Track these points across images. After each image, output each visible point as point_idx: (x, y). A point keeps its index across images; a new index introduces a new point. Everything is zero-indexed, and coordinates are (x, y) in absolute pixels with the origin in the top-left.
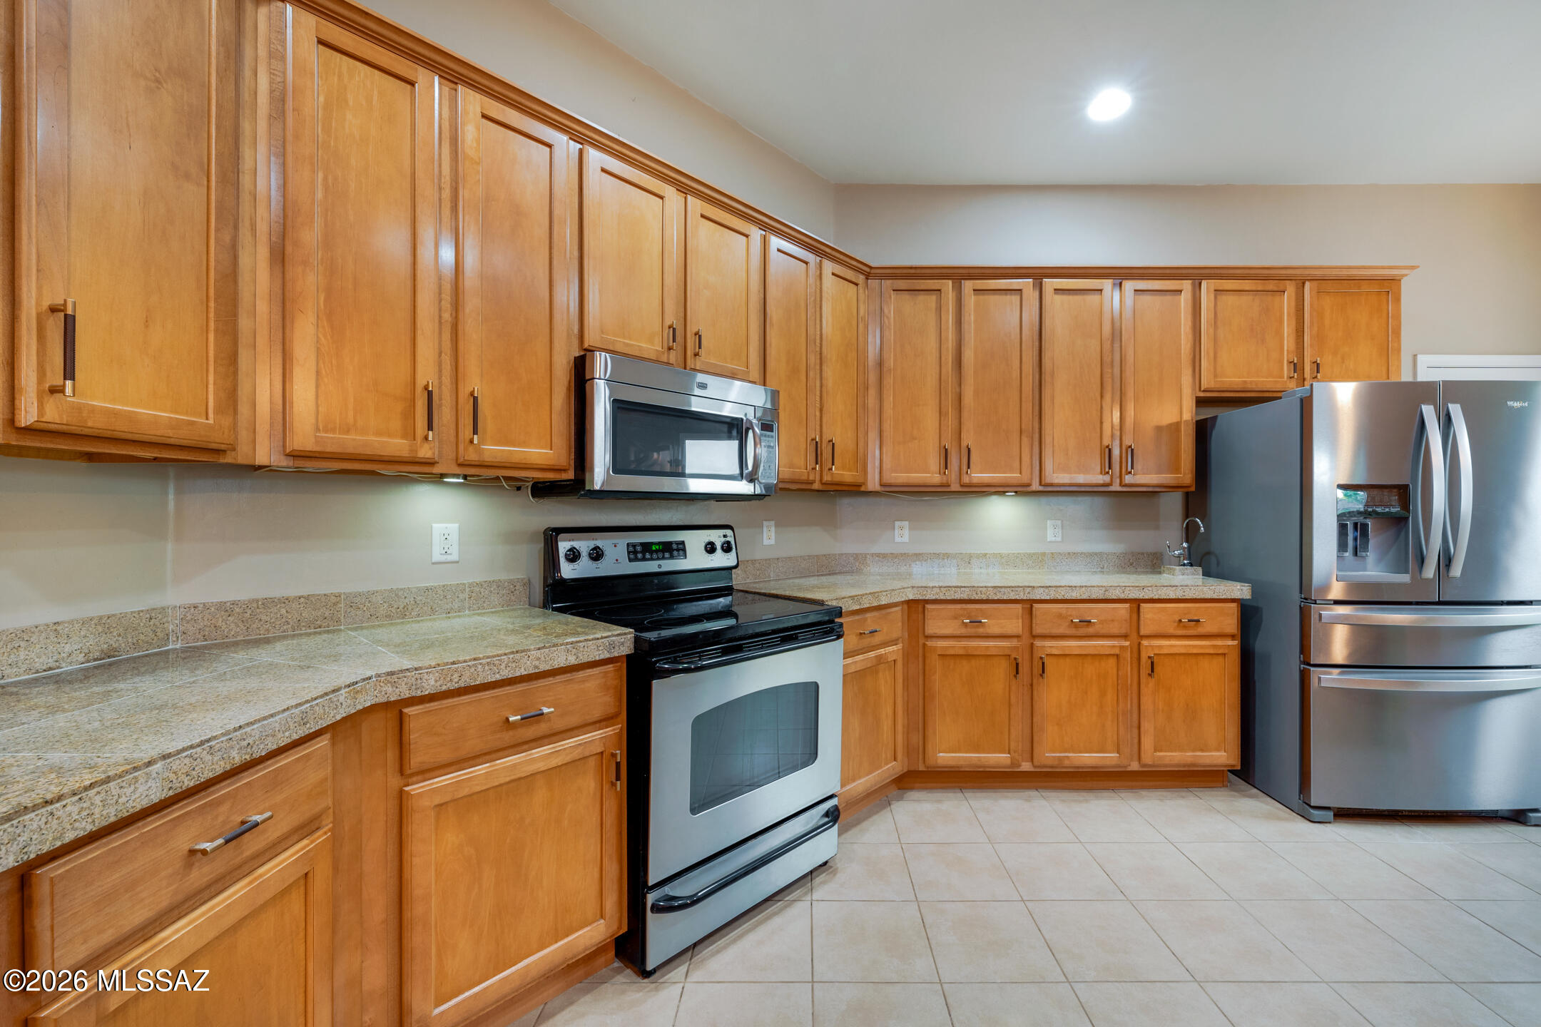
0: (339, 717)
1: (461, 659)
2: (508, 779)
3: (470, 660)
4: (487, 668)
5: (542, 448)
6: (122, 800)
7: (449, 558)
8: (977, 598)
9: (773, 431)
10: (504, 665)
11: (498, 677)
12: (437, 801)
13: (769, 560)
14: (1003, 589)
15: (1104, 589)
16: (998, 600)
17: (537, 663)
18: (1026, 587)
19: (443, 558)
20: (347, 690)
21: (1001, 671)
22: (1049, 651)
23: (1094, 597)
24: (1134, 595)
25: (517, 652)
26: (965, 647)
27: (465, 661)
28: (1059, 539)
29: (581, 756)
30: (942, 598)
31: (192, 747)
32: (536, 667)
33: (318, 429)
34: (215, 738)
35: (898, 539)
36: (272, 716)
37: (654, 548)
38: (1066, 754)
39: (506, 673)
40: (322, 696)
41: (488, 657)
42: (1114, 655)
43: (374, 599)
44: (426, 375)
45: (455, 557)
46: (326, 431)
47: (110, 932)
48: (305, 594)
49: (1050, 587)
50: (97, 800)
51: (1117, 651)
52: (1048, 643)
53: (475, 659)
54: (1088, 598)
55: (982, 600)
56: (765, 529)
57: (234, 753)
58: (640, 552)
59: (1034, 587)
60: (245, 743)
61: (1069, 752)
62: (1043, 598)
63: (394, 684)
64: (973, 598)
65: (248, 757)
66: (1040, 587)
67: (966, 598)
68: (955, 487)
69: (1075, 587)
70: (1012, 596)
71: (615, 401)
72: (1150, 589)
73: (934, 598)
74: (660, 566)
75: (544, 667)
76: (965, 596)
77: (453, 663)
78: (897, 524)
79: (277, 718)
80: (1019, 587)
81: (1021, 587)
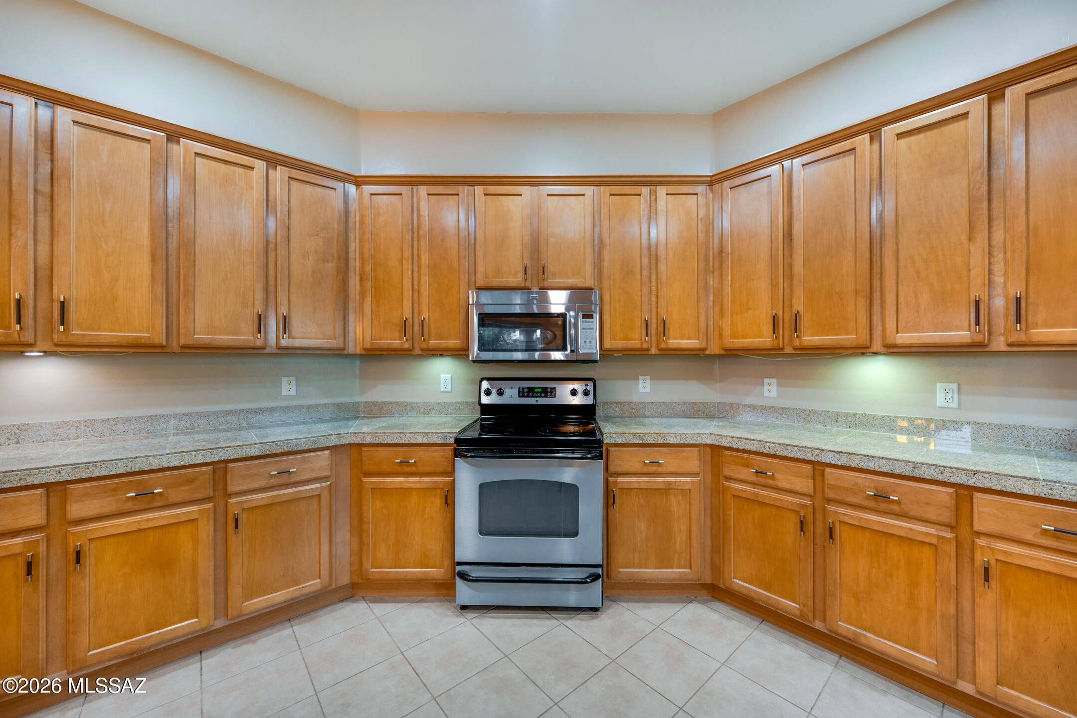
0: (331, 445)
1: (379, 432)
2: (399, 487)
3: (382, 433)
4: (389, 437)
5: (455, 340)
6: (247, 452)
7: (447, 390)
8: (765, 452)
9: (593, 318)
10: (395, 437)
11: (393, 442)
12: (371, 486)
13: (644, 403)
14: (790, 448)
15: (912, 465)
16: (785, 456)
17: (410, 439)
18: (814, 448)
19: (444, 390)
20: (335, 436)
21: (792, 524)
22: (842, 518)
23: (898, 471)
24: (958, 479)
25: (401, 433)
26: (755, 494)
27: (380, 433)
28: (955, 404)
29: (431, 487)
30: (735, 446)
31: (269, 442)
32: (409, 441)
33: (372, 340)
34: (278, 441)
35: (766, 394)
36: (300, 439)
37: (536, 391)
38: (864, 632)
39: (396, 441)
40: (323, 436)
41: (389, 433)
42: (930, 544)
43: (419, 406)
44: (407, 314)
45: (449, 390)
46: (375, 340)
47: (246, 487)
48: (397, 401)
49: (842, 452)
50: (240, 450)
51: (934, 541)
52: (841, 510)
53: (384, 433)
54: (890, 472)
55: (770, 454)
56: (641, 381)
57: (285, 447)
58: (522, 393)
59: (823, 450)
60: (290, 445)
61: (869, 632)
62: (833, 462)
63: (356, 437)
64: (761, 451)
65: (291, 450)
66: (830, 451)
67: (755, 449)
68: (788, 350)
69: (873, 457)
70: (799, 455)
71: (479, 314)
72: (986, 475)
73: (728, 445)
74: (537, 401)
75: (413, 442)
76: (754, 448)
77: (376, 433)
78: (766, 380)
79: (303, 440)
80: (806, 447)
81: (809, 448)
